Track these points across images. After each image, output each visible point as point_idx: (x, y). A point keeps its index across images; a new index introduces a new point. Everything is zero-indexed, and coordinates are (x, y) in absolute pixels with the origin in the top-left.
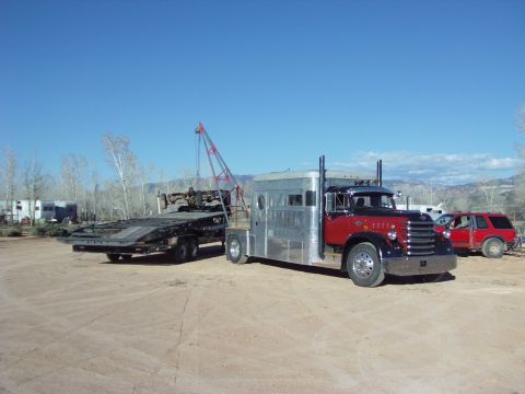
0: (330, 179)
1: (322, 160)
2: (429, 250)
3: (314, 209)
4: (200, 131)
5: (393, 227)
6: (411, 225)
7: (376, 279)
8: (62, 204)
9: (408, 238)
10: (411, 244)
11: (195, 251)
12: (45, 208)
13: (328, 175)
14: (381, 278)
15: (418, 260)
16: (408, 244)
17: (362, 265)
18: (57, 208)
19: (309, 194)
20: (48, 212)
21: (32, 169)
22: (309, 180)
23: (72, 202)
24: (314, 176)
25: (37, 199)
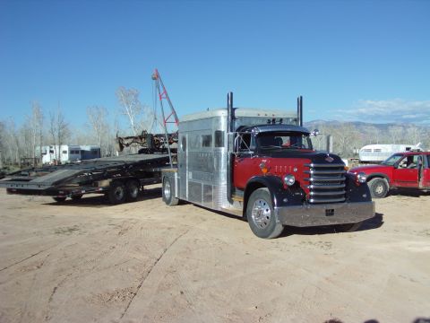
0: (241, 118)
1: (231, 97)
2: (340, 196)
3: (223, 150)
4: (156, 78)
5: (296, 170)
6: (315, 168)
7: (273, 230)
8: (87, 148)
9: (310, 183)
10: (314, 190)
11: (135, 192)
12: (72, 152)
13: (237, 113)
14: (279, 229)
15: (323, 208)
16: (311, 190)
17: (259, 214)
18: (83, 152)
19: (219, 135)
20: (75, 155)
21: (56, 119)
22: (217, 119)
23: (95, 146)
24: (223, 115)
25: (61, 144)
